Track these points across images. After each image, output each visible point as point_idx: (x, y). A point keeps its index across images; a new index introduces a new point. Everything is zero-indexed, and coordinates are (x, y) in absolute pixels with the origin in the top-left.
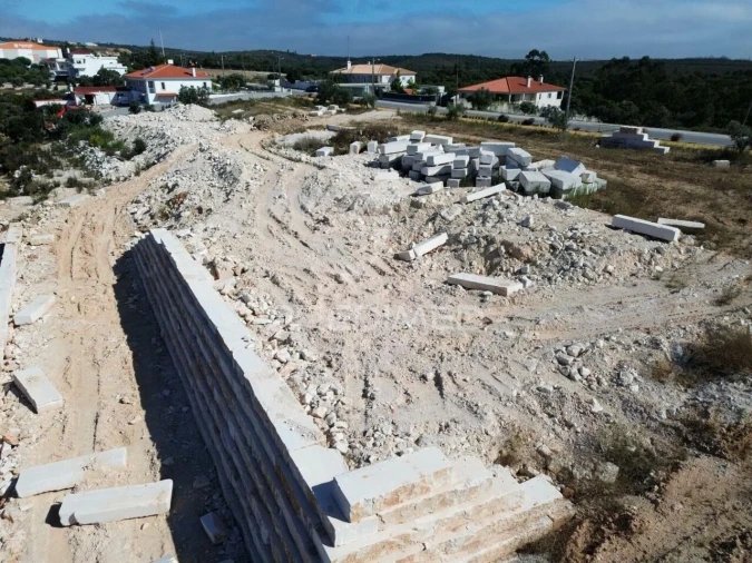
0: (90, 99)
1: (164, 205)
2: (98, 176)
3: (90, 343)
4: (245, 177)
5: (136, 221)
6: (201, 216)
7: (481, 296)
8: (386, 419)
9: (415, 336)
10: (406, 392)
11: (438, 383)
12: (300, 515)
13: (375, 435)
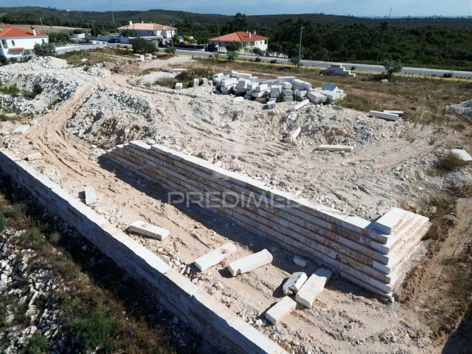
1: (100, 127)
3: (144, 206)
4: (152, 105)
5: (82, 138)
6: (140, 131)
7: (341, 153)
8: (359, 205)
9: (331, 174)
10: (354, 195)
11: (362, 189)
12: (359, 240)
13: (363, 210)
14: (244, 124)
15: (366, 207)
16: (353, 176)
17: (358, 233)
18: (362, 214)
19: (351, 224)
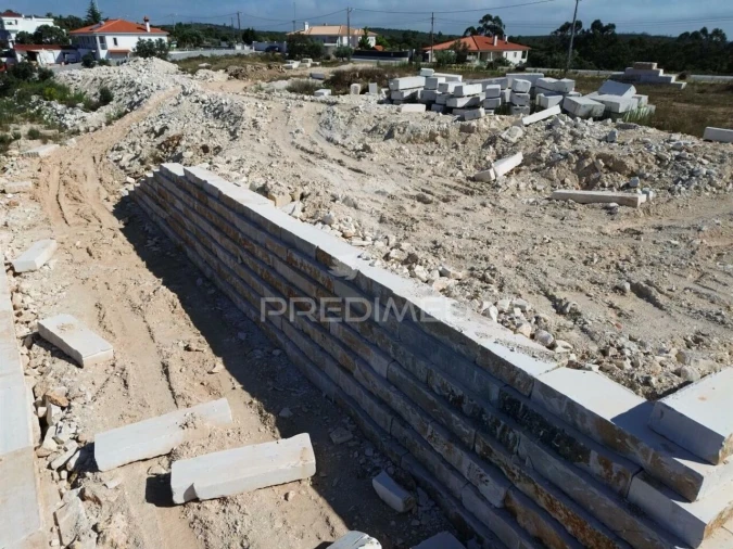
0: (33, 56)
1: (155, 149)
2: (63, 127)
3: (120, 288)
4: (249, 114)
5: (122, 168)
6: (208, 155)
7: (606, 208)
8: (620, 334)
9: (562, 249)
10: (611, 306)
11: (641, 292)
12: (587, 461)
13: (627, 353)
14: (404, 147)
15: (642, 344)
16: (628, 260)
17: (587, 435)
18: (621, 367)
19: (562, 397)
